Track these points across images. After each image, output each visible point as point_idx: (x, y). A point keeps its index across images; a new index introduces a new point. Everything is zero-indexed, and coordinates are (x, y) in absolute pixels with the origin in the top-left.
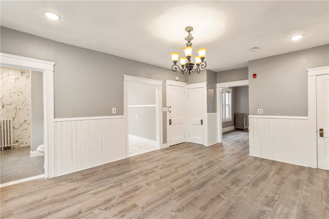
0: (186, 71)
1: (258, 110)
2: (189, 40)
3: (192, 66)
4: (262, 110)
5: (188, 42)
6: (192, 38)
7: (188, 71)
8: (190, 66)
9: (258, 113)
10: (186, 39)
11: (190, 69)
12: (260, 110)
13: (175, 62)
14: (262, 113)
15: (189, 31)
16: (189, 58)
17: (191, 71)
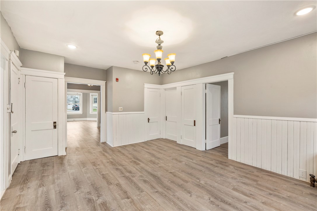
0: (156, 72)
1: (119, 108)
2: (160, 43)
3: (162, 68)
4: (122, 108)
5: (158, 45)
6: (162, 42)
7: (158, 72)
8: (160, 67)
9: (119, 110)
10: (156, 42)
11: (160, 71)
12: (121, 108)
13: (146, 63)
14: (122, 110)
15: (160, 35)
16: (159, 60)
17: (161, 72)
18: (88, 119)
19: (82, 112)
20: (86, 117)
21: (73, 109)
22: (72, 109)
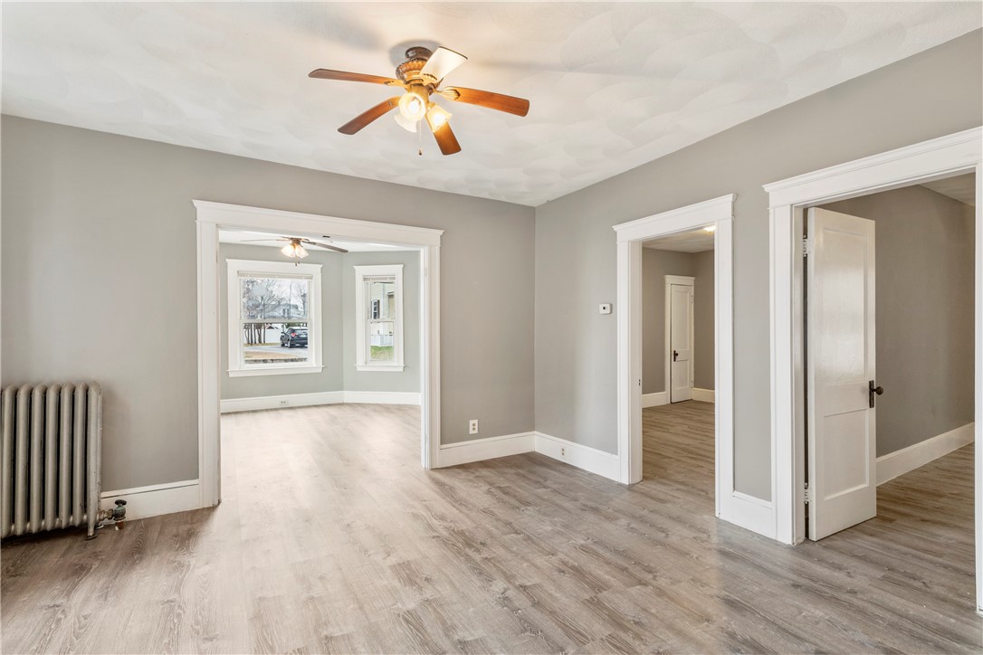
18: (349, 396)
19: (321, 365)
20: (340, 387)
21: (283, 345)
22: (279, 341)
